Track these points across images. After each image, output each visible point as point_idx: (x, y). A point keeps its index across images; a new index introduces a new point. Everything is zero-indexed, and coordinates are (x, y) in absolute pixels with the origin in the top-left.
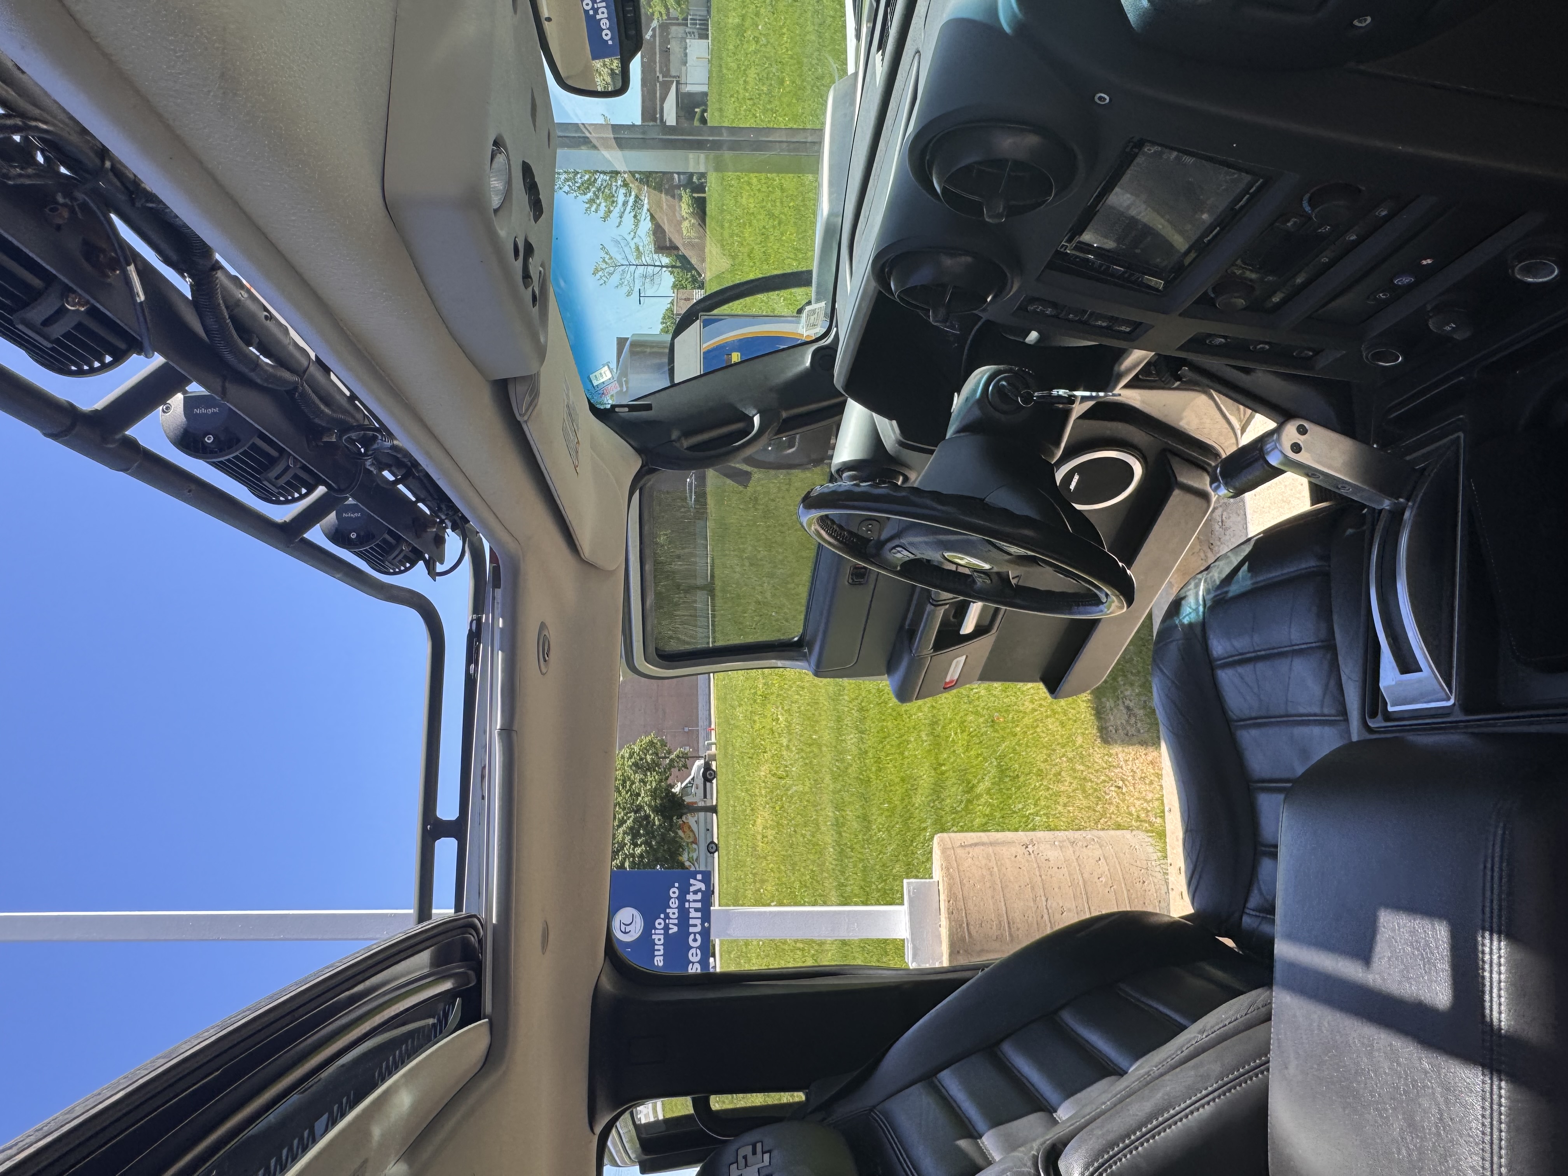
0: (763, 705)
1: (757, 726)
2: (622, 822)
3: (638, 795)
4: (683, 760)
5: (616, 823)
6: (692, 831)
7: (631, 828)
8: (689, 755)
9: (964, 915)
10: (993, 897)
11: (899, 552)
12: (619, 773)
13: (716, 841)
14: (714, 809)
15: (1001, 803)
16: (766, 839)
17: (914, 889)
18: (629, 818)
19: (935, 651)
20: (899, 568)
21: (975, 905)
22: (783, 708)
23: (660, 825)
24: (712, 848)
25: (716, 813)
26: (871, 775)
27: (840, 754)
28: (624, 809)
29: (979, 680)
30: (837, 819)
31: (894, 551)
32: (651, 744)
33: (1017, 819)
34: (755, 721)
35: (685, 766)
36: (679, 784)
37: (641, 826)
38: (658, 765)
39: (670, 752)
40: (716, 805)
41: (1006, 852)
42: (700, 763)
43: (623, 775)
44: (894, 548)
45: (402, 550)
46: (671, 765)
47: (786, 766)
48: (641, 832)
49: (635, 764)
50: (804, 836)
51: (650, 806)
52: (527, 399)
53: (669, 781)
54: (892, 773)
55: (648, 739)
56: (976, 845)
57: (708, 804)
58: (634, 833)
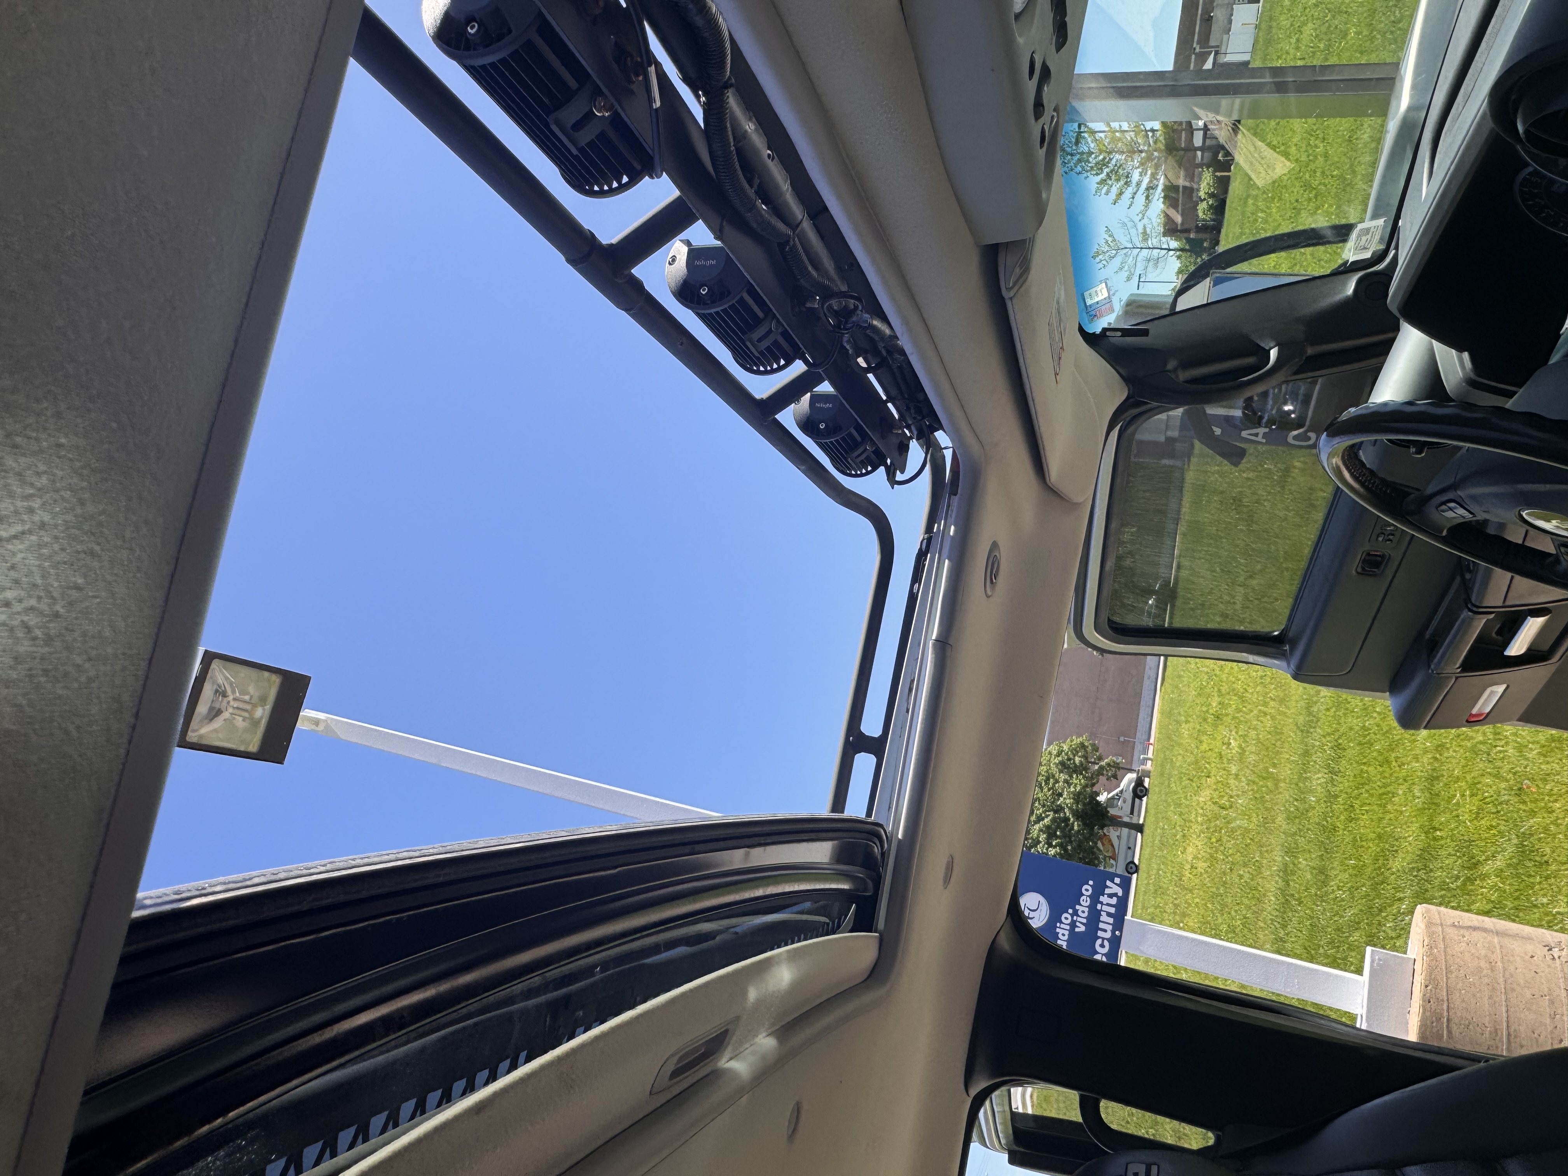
0: (1216, 726)
1: (1204, 747)
2: (1040, 819)
3: (1060, 795)
4: (1113, 769)
5: (1033, 818)
6: (1113, 846)
7: (1048, 827)
8: (1121, 765)
9: (1445, 1007)
10: (1490, 997)
11: (1451, 509)
12: (1044, 768)
13: (1136, 861)
14: (1140, 828)
15: (1517, 890)
16: (1195, 871)
17: (1380, 960)
18: (1047, 816)
19: (1463, 671)
20: (1445, 533)
21: (1463, 1001)
22: (1237, 733)
23: (1079, 831)
24: (1132, 868)
25: (1141, 832)
26: (1338, 824)
27: (1301, 795)
28: (1044, 806)
29: (1519, 720)
30: (1286, 865)
31: (1444, 507)
32: (1082, 746)
33: (1537, 915)
34: (1201, 742)
35: (1115, 776)
36: (1105, 794)
37: (1058, 827)
38: (1086, 769)
39: (1100, 758)
40: (1143, 825)
41: (1516, 947)
42: (1131, 776)
43: (1047, 772)
44: (1444, 503)
45: (866, 449)
46: (1100, 771)
47: (1231, 797)
48: (1058, 833)
49: (1062, 763)
50: (1241, 877)
51: (1070, 809)
52: (1018, 271)
53: (1095, 789)
54: (1365, 825)
55: (1080, 740)
56: (1475, 929)
57: (1134, 821)
58: (1050, 832)
